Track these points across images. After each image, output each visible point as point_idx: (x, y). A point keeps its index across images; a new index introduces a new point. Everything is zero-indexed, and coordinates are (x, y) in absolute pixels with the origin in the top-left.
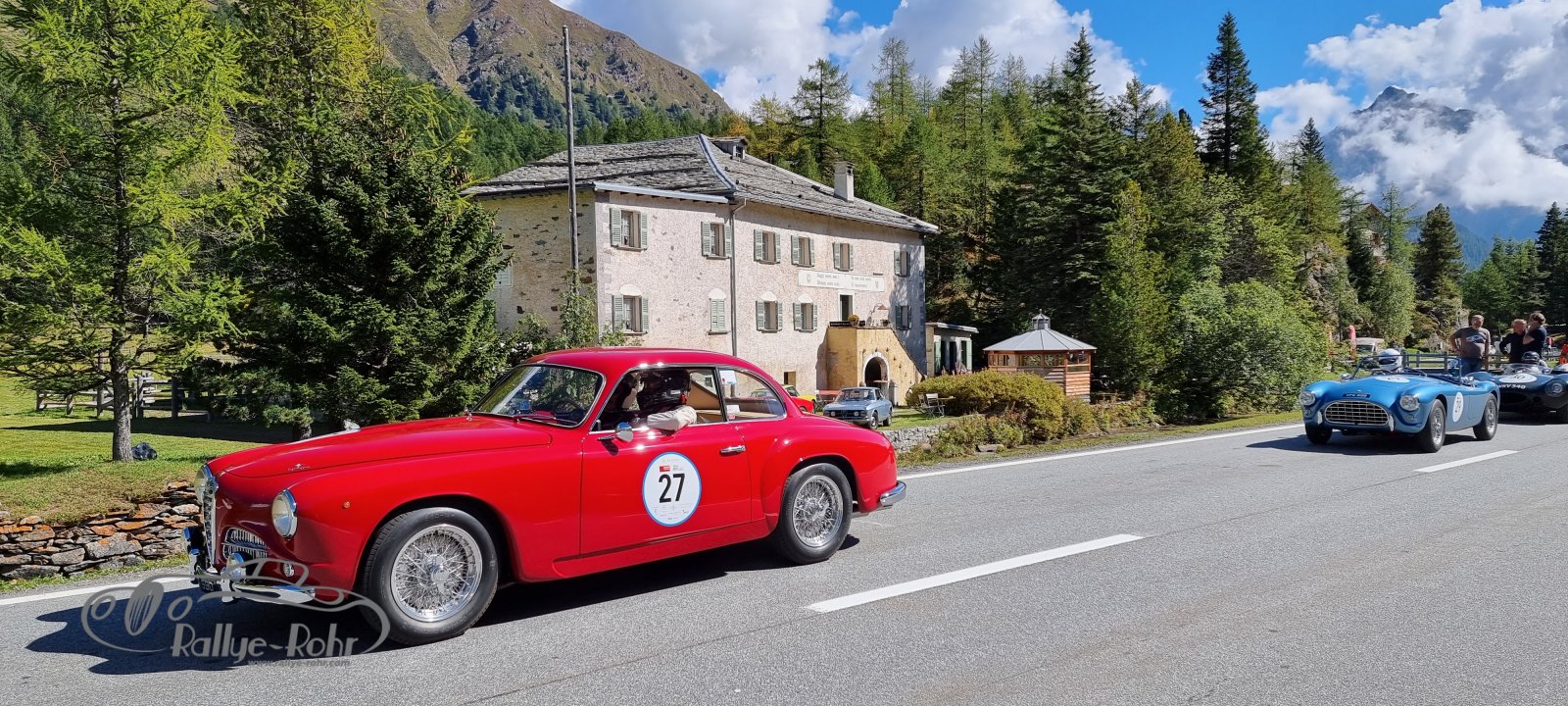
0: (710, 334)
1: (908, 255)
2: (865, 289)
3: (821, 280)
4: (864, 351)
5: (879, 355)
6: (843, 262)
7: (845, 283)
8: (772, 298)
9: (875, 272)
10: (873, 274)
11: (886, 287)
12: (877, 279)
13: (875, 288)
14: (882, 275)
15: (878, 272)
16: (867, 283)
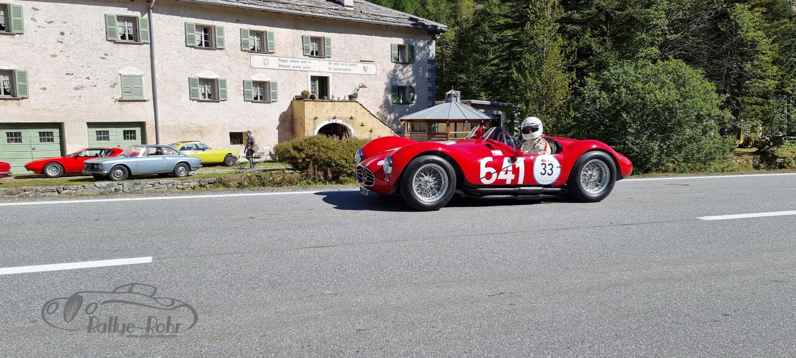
0: (119, 101)
1: (412, 49)
2: (349, 72)
3: (284, 64)
4: (316, 118)
5: (339, 122)
6: (319, 51)
7: (319, 67)
8: (213, 76)
9: (364, 60)
10: (360, 61)
11: (378, 71)
12: (365, 65)
13: (362, 72)
14: (374, 62)
15: (367, 60)
16: (352, 67)
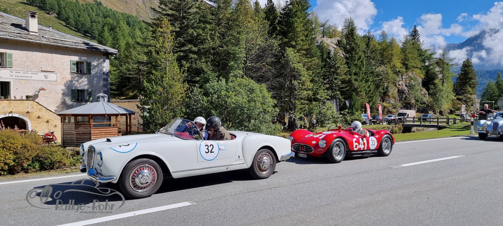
2: (30, 79)
5: (16, 115)
9: (45, 70)
10: (42, 71)
11: (58, 78)
12: (46, 74)
13: (44, 79)
14: (54, 72)
15: (48, 70)
16: (32, 75)
